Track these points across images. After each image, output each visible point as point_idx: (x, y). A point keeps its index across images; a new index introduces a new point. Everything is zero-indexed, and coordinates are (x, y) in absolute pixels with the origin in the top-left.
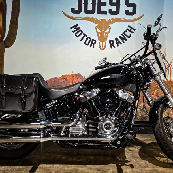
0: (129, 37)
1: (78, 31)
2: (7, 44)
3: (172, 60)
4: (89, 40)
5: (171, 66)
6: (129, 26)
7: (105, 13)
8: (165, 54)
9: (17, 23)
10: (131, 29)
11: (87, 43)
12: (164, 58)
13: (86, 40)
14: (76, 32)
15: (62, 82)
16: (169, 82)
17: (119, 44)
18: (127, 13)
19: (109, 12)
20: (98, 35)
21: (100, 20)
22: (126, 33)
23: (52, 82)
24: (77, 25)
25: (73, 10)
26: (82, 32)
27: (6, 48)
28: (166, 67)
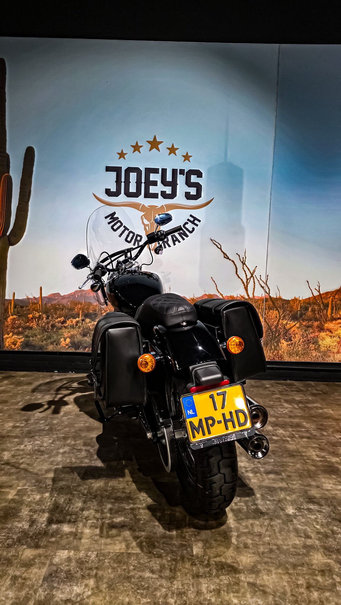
0: (191, 232)
1: (115, 222)
2: (12, 240)
3: (256, 266)
4: (131, 235)
5: (254, 276)
6: (191, 216)
7: (155, 196)
8: (246, 258)
9: (27, 211)
10: (194, 220)
11: (129, 239)
12: (245, 264)
13: (128, 236)
14: (113, 223)
15: (91, 296)
16: (252, 299)
17: (177, 243)
18: (188, 196)
19: (161, 195)
20: (145, 229)
21: (148, 206)
22: (186, 226)
23: (77, 296)
24: (114, 213)
25: (108, 192)
26: (122, 224)
27: (10, 246)
28: (248, 277)
